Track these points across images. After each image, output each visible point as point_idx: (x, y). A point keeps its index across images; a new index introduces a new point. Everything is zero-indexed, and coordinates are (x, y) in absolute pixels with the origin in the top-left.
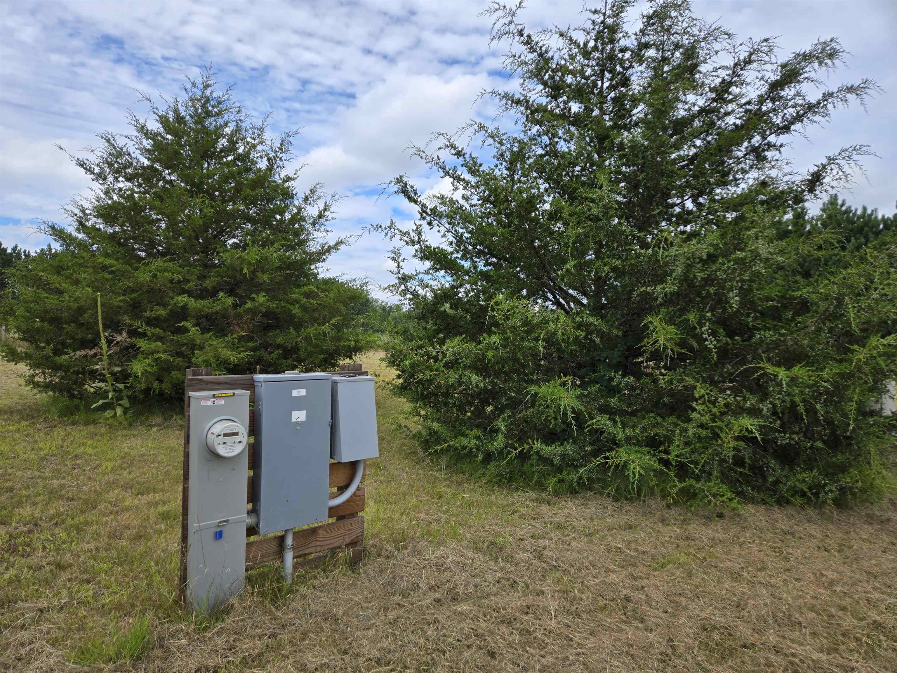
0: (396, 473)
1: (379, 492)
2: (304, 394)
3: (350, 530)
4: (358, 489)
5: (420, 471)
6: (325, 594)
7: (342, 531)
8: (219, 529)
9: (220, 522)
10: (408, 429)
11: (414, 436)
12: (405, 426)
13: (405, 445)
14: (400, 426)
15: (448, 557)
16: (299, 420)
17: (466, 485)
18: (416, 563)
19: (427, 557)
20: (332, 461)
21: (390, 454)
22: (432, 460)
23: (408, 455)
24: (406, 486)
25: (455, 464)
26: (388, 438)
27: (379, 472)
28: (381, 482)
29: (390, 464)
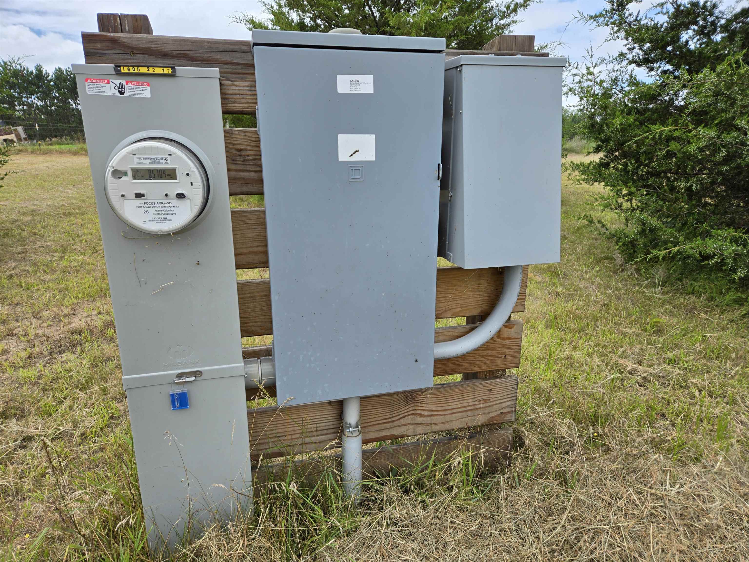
0: (582, 284)
1: (555, 312)
2: (370, 89)
3: (486, 401)
4: (508, 324)
5: (620, 286)
6: (415, 545)
7: (470, 402)
8: (177, 390)
9: (181, 375)
10: (603, 226)
11: (613, 235)
12: (599, 222)
13: (596, 248)
14: (591, 222)
15: (712, 500)
16: (356, 158)
17: (703, 316)
18: (630, 501)
19: (658, 490)
20: (443, 263)
21: (574, 257)
22: (638, 270)
23: (598, 261)
24: (599, 306)
25: (680, 280)
26: (571, 237)
27: (556, 280)
28: (558, 294)
29: (574, 271)
